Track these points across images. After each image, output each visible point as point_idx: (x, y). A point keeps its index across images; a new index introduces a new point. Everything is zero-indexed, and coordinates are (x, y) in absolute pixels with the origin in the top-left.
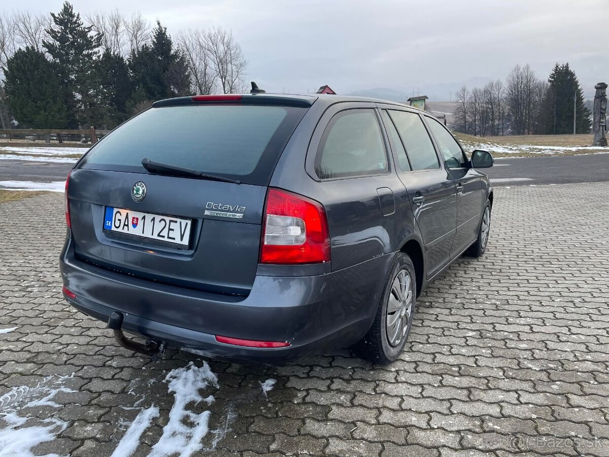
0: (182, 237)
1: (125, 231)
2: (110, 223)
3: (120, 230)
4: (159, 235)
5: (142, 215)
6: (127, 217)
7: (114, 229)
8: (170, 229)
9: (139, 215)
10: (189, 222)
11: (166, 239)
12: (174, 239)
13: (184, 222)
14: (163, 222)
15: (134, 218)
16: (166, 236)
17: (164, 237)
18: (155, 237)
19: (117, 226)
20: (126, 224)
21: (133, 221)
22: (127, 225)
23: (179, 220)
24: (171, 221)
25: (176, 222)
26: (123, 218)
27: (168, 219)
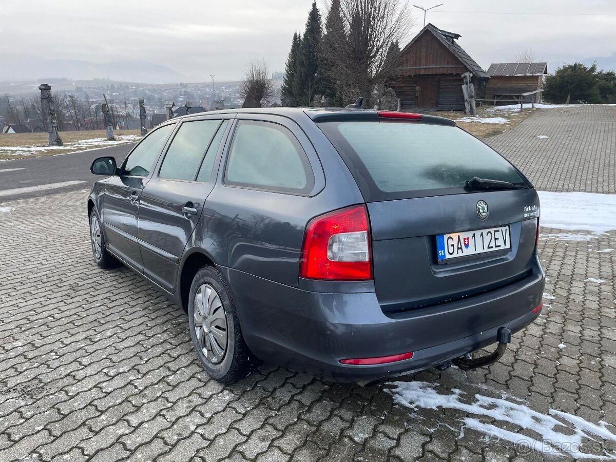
0: (505, 242)
1: (460, 254)
2: (443, 251)
3: (455, 255)
4: (489, 247)
5: (471, 233)
6: (459, 240)
7: (448, 256)
8: (496, 239)
9: (469, 235)
10: (507, 228)
11: (495, 249)
12: (500, 246)
13: (504, 229)
14: (489, 234)
15: (465, 239)
16: (494, 246)
17: (492, 247)
18: (486, 250)
19: (451, 252)
20: (459, 247)
21: (464, 242)
22: (461, 248)
23: (500, 229)
24: (495, 231)
25: (498, 231)
26: (455, 242)
27: (492, 230)
